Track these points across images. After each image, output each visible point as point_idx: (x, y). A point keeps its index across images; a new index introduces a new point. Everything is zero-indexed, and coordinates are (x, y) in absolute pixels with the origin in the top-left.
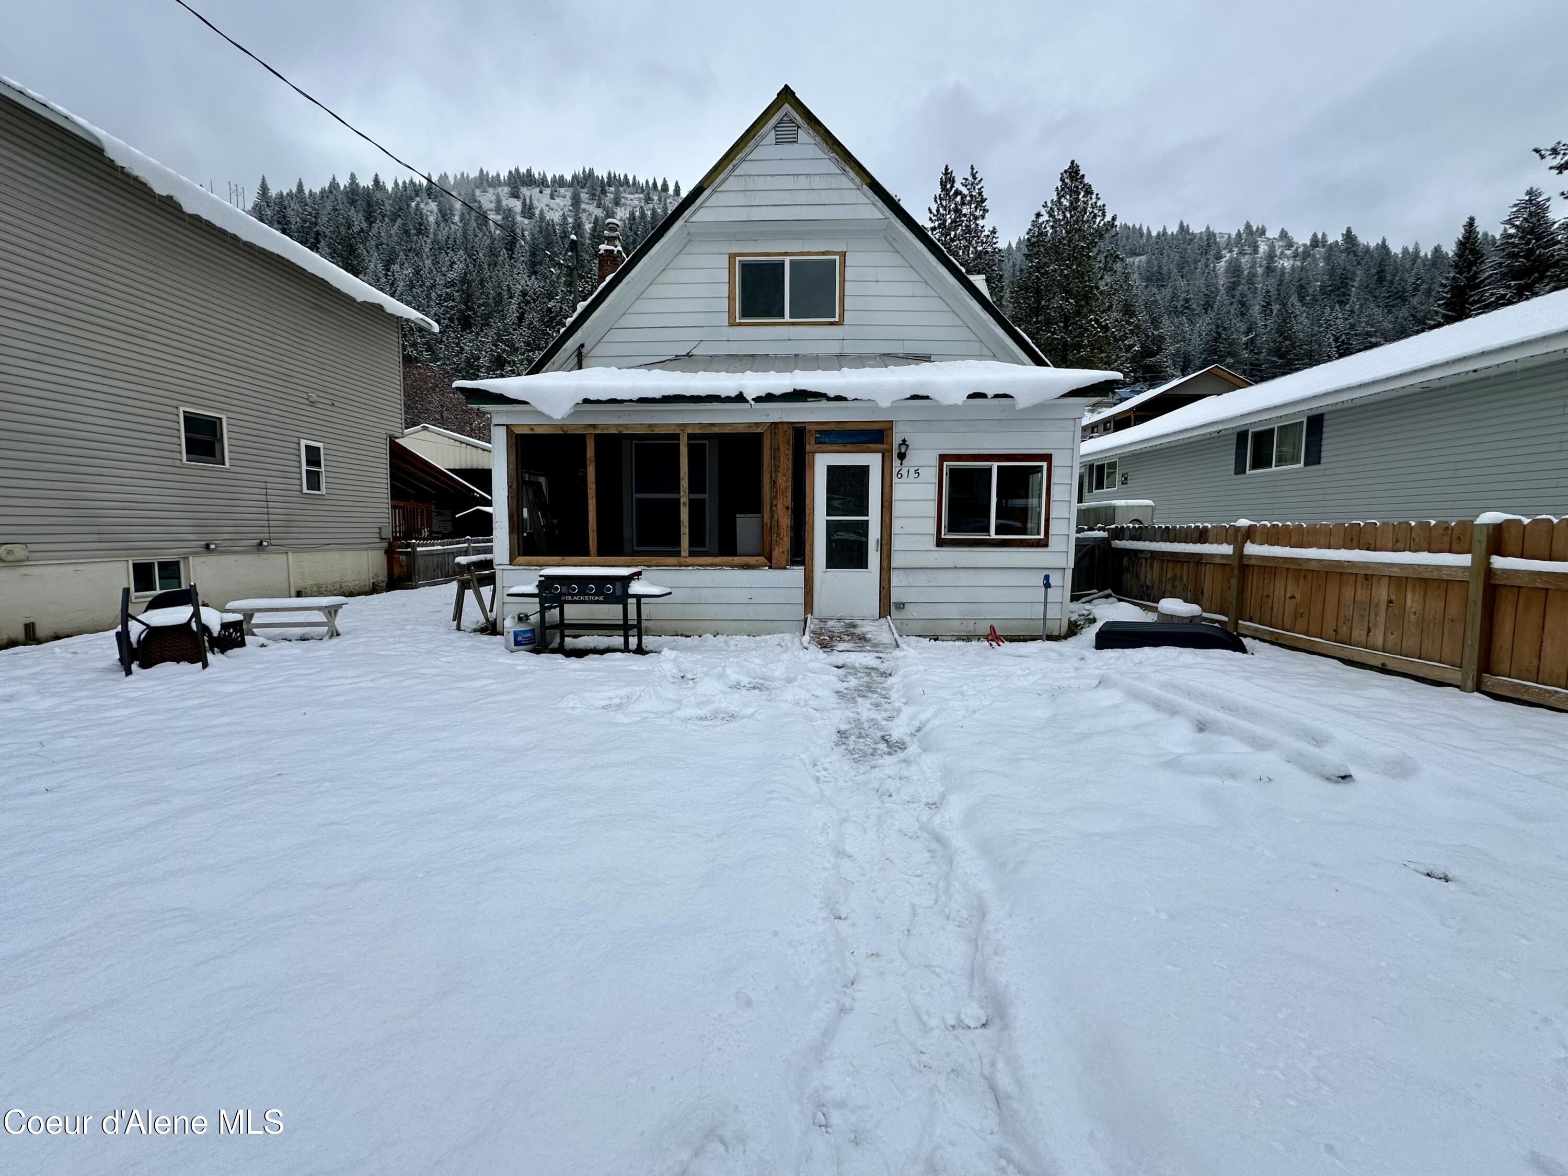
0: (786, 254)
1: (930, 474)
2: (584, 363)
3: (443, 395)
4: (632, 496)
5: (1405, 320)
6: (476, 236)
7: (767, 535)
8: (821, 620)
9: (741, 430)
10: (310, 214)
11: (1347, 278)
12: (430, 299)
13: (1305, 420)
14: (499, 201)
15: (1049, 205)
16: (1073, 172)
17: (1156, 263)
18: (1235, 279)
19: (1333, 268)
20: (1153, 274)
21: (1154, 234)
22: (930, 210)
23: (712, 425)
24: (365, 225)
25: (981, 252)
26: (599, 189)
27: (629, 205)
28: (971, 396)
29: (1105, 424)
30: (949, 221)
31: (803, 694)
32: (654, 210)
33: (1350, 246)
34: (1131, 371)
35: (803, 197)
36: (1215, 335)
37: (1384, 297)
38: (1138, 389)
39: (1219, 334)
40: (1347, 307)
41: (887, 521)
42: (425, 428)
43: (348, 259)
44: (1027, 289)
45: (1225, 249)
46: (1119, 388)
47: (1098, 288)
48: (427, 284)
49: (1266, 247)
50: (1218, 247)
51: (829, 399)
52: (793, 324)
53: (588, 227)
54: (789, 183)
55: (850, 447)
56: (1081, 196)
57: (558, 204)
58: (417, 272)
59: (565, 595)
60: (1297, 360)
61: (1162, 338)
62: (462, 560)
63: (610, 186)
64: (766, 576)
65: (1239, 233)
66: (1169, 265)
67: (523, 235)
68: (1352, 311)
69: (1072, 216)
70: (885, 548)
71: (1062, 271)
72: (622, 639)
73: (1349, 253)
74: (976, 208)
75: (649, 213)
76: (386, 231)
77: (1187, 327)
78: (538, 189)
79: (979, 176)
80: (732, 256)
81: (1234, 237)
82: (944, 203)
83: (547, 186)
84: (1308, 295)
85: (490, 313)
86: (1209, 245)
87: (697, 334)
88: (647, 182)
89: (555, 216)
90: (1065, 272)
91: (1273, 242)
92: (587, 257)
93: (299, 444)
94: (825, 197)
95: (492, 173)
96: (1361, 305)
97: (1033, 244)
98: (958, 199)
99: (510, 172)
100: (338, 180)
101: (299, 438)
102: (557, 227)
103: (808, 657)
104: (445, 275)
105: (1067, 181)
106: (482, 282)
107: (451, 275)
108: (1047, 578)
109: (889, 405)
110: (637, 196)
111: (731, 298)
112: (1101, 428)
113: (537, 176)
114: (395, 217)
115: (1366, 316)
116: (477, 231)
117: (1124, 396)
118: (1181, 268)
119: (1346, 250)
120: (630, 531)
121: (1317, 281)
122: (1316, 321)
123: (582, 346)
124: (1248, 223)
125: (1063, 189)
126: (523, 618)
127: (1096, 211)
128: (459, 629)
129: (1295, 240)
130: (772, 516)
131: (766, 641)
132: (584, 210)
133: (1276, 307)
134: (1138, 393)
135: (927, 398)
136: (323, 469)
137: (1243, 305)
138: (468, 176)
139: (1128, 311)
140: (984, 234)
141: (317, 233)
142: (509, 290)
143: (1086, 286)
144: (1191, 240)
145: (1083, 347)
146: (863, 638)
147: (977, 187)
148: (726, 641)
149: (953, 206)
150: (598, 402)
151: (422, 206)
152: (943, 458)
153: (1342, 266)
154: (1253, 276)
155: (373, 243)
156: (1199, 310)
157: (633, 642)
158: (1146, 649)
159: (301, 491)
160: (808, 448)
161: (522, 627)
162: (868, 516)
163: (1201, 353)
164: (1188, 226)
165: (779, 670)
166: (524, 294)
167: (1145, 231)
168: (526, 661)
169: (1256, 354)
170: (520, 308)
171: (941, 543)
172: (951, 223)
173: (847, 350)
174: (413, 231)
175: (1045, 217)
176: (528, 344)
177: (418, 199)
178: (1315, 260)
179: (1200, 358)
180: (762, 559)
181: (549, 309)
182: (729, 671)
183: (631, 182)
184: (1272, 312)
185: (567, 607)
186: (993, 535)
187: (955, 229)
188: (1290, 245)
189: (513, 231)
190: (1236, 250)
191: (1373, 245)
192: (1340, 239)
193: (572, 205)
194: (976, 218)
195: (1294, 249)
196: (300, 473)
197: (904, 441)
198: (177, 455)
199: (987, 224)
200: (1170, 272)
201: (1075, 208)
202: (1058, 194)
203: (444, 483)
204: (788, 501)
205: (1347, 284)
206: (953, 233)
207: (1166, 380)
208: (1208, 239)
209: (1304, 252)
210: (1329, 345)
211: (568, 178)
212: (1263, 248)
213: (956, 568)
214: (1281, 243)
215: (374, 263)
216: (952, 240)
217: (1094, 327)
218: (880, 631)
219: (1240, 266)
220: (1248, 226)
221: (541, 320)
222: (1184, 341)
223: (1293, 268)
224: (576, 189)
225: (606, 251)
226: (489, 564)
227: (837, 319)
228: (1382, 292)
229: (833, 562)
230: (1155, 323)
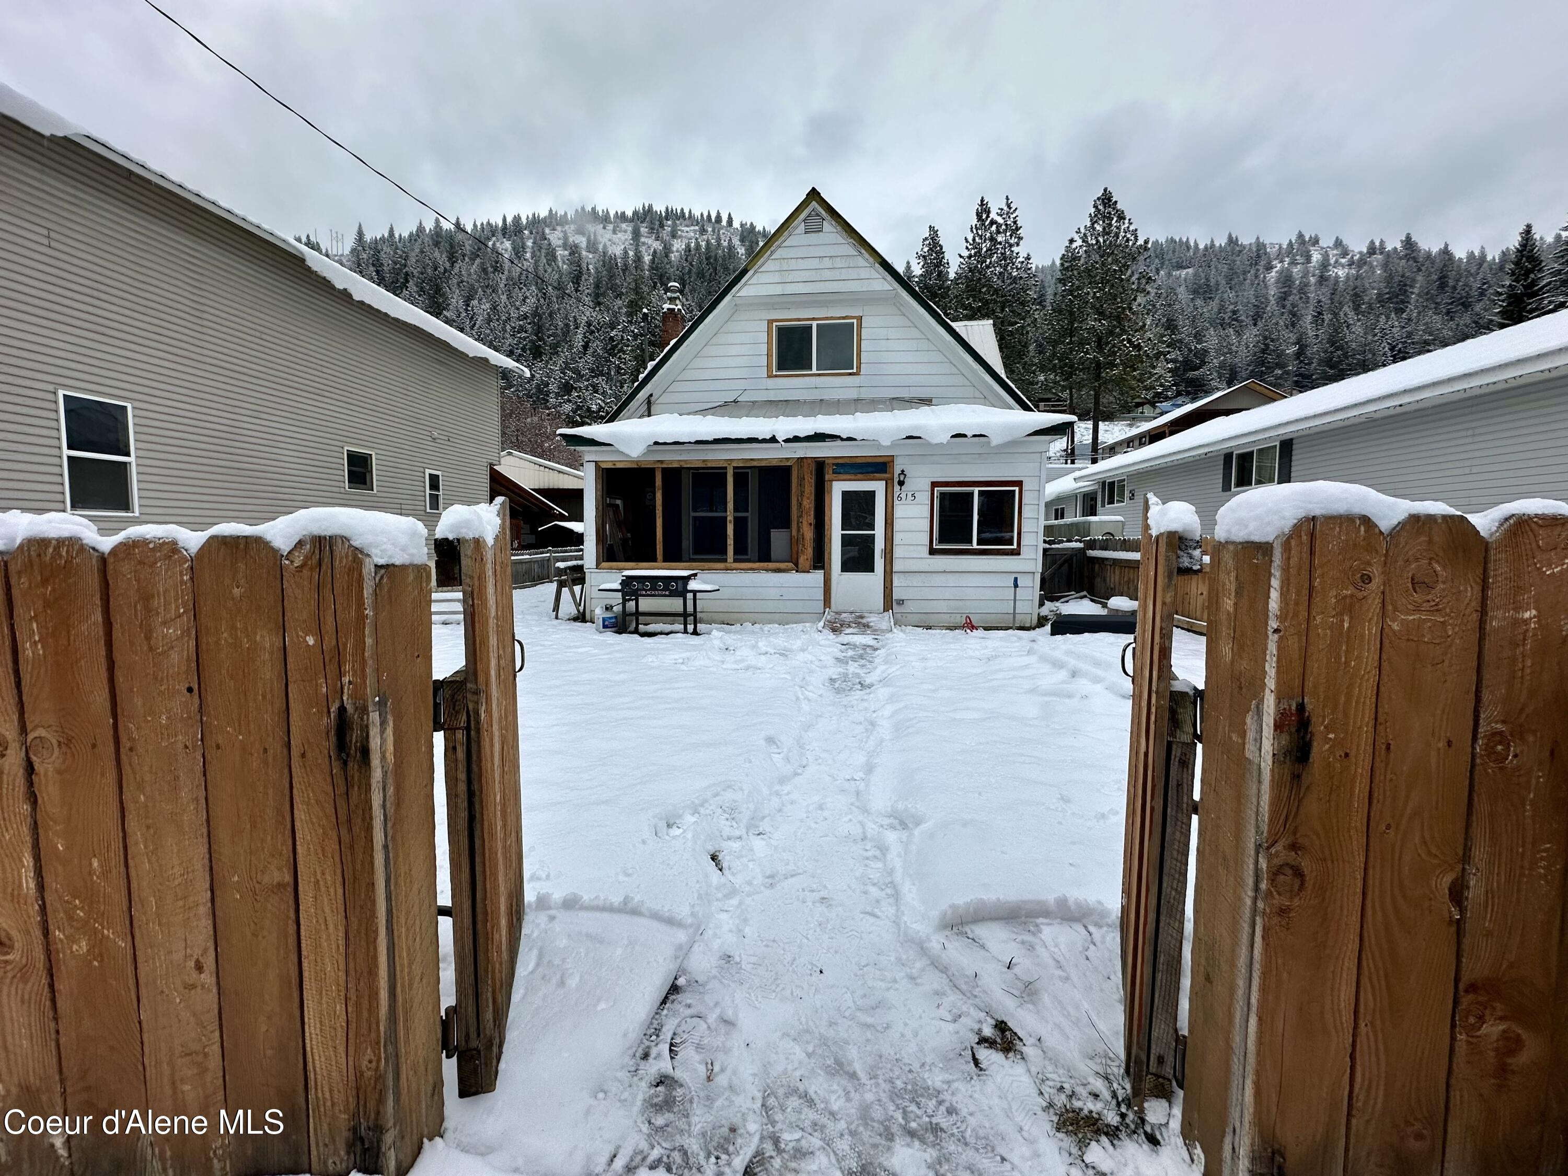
0: (814, 319)
1: (924, 498)
2: (654, 409)
3: (519, 420)
4: (689, 515)
5: (1467, 327)
6: (546, 271)
7: (795, 544)
8: (836, 613)
9: (774, 463)
10: (401, 257)
11: (1405, 285)
12: (506, 331)
13: (1278, 444)
14: (566, 238)
15: (1083, 230)
16: (1106, 199)
17: (1203, 275)
18: (1286, 289)
19: (1390, 275)
20: (1200, 287)
21: (1201, 246)
22: (966, 239)
23: (752, 460)
24: (448, 265)
25: (1015, 277)
26: (657, 223)
27: (685, 237)
28: (953, 436)
29: (1140, 439)
30: (985, 249)
31: (810, 657)
32: (708, 241)
33: (1408, 252)
34: (1173, 385)
35: (827, 274)
36: (1263, 346)
37: (1446, 303)
38: (1180, 402)
39: (1267, 345)
40: (1404, 316)
41: (890, 534)
42: (510, 454)
43: (435, 297)
44: (1060, 311)
45: (1275, 259)
46: (1161, 402)
47: (1131, 309)
48: (504, 318)
49: (1319, 256)
50: (1269, 257)
51: (842, 439)
52: (819, 375)
53: (647, 259)
54: (814, 263)
55: (860, 476)
56: (1113, 222)
57: (620, 239)
58: (494, 308)
59: (640, 590)
60: (1350, 370)
61: (1205, 352)
62: (561, 565)
63: (667, 220)
64: (793, 578)
65: (1290, 244)
66: (1217, 276)
67: (588, 269)
68: (1409, 320)
69: (1104, 241)
70: (888, 556)
71: (1095, 293)
72: (682, 626)
73: (1408, 260)
74: (1011, 236)
75: (703, 244)
76: (468, 270)
77: (1234, 339)
78: (602, 226)
79: (1013, 206)
80: (770, 322)
81: (1285, 247)
82: (980, 232)
83: (611, 223)
84: (1363, 304)
85: (558, 342)
86: (1258, 256)
87: (742, 385)
88: (702, 215)
89: (618, 251)
90: (1098, 295)
91: (1326, 252)
92: (646, 289)
93: (424, 473)
94: (844, 274)
95: (561, 212)
96: (1419, 313)
97: (1066, 269)
98: (994, 228)
99: (577, 211)
100: (424, 224)
101: (424, 468)
102: (619, 260)
103: (820, 638)
104: (518, 309)
105: (1101, 207)
106: (551, 315)
107: (524, 309)
108: (1016, 579)
109: (889, 444)
110: (692, 228)
111: (769, 355)
112: (1137, 443)
113: (600, 213)
114: (474, 256)
115: (1424, 325)
116: (547, 266)
117: (1164, 410)
118: (1229, 279)
119: (1406, 256)
120: (687, 542)
121: (1373, 289)
122: (1370, 329)
123: (651, 395)
124: (1300, 232)
125: (1096, 215)
126: (608, 608)
127: (1129, 236)
128: (557, 618)
129: (1350, 248)
130: (799, 531)
131: (792, 628)
132: (644, 243)
133: (1327, 317)
134: (1180, 406)
135: (920, 438)
136: (441, 493)
137: (1294, 315)
138: (539, 216)
139: (1171, 326)
140: (1019, 260)
141: (407, 274)
142: (575, 321)
143: (1119, 307)
144: (1240, 251)
145: (1116, 366)
146: (867, 626)
147: (1012, 216)
148: (761, 628)
149: (988, 235)
150: (665, 444)
151: (498, 245)
152: (934, 485)
153: (1401, 273)
154: (1305, 286)
155: (455, 281)
156: (1249, 321)
157: (690, 628)
158: (1086, 634)
159: (425, 511)
160: (827, 477)
161: (608, 615)
162: (874, 530)
163: (1248, 365)
164: (1237, 239)
165: (798, 644)
166: (589, 324)
167: (1192, 244)
168: (611, 638)
169: (1306, 364)
170: (585, 337)
171: (933, 552)
172: (987, 251)
173: (862, 396)
174: (490, 269)
175: (1079, 242)
176: (592, 370)
177: (494, 239)
178: (1371, 267)
179: (1247, 369)
180: (791, 565)
181: (612, 338)
182: (760, 644)
183: (687, 215)
184: (1323, 320)
185: (641, 600)
186: (975, 545)
187: (991, 256)
188: (1345, 254)
189: (579, 266)
190: (1287, 259)
191: (1435, 250)
192: (1399, 246)
193: (632, 239)
194: (1011, 246)
195: (1349, 257)
196: (425, 496)
197: (903, 471)
198: (342, 484)
199: (1021, 251)
200: (1217, 284)
201: (1108, 234)
202: (1091, 220)
203: (528, 501)
204: (811, 519)
205: (1406, 291)
206: (988, 261)
207: (1208, 393)
208: (1258, 250)
209: (1361, 259)
210: (1384, 354)
211: (629, 213)
212: (1316, 257)
213: (945, 572)
214: (1335, 252)
215: (456, 300)
216: (988, 267)
217: (1128, 348)
218: (883, 621)
219: (1291, 276)
220: (1300, 236)
221: (604, 349)
222: (1230, 353)
223: (1347, 277)
224: (636, 224)
225: (668, 309)
226: (580, 569)
227: (855, 371)
228: (1444, 299)
229: (847, 566)
230: (1199, 337)
